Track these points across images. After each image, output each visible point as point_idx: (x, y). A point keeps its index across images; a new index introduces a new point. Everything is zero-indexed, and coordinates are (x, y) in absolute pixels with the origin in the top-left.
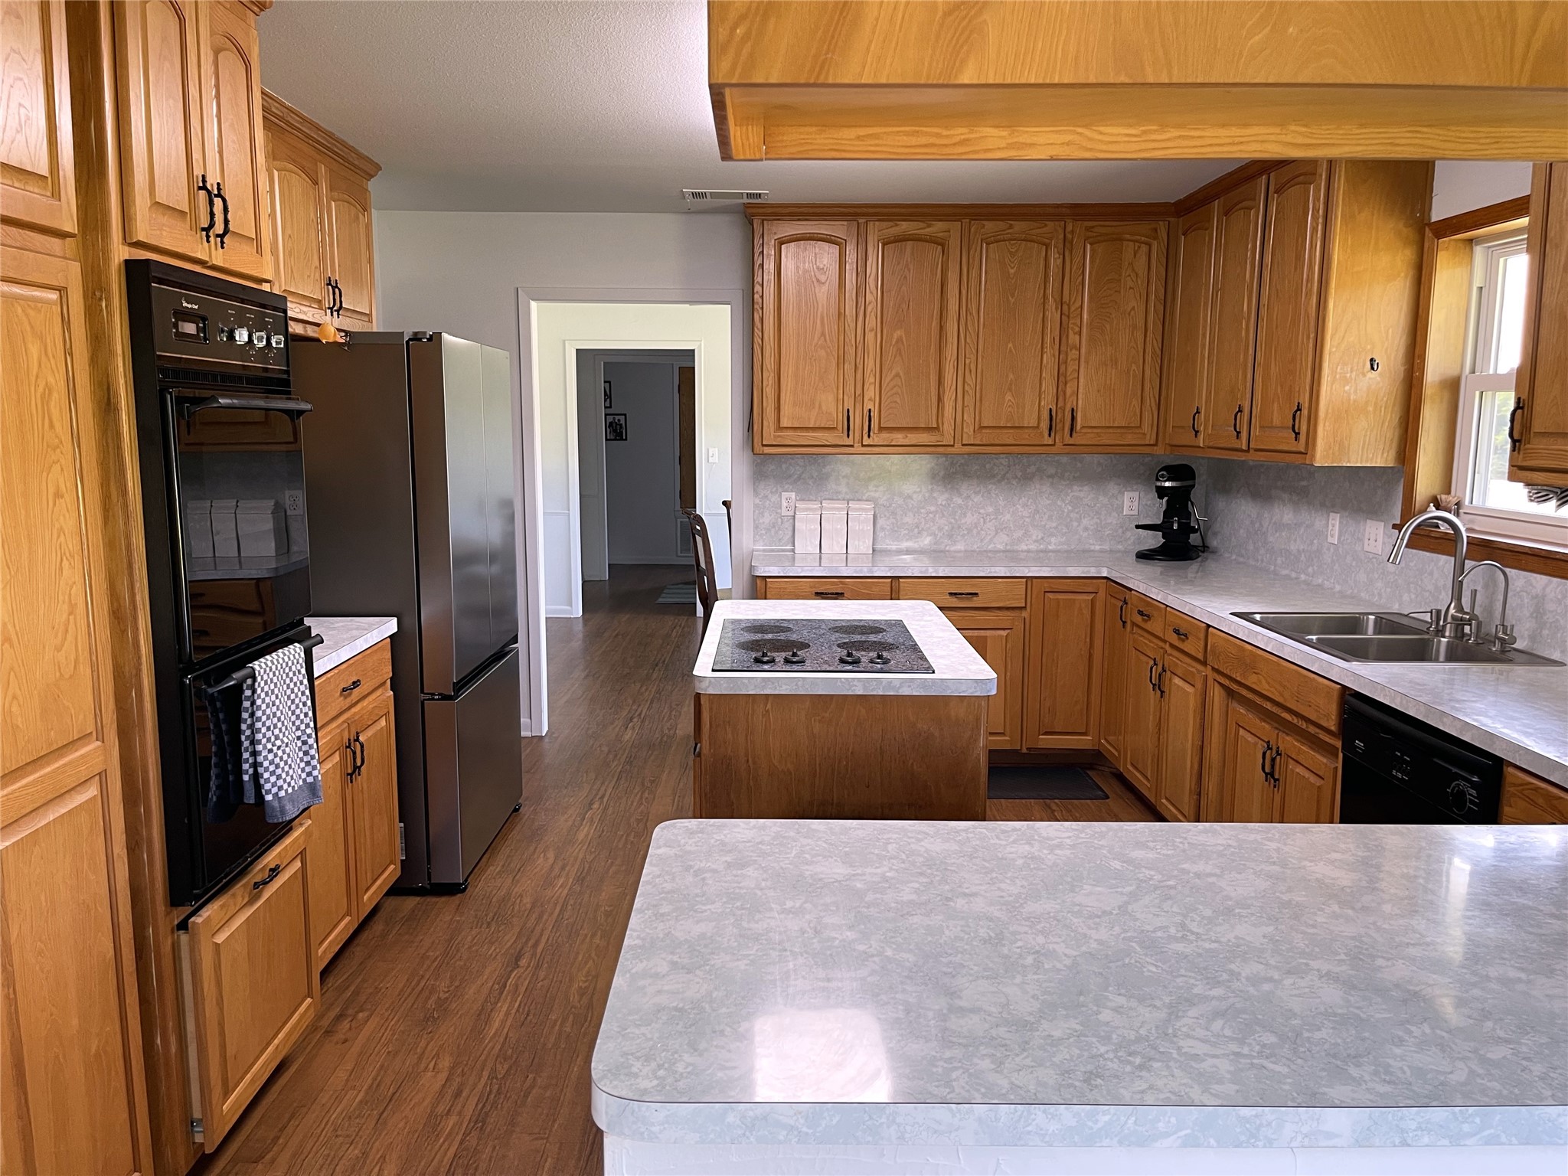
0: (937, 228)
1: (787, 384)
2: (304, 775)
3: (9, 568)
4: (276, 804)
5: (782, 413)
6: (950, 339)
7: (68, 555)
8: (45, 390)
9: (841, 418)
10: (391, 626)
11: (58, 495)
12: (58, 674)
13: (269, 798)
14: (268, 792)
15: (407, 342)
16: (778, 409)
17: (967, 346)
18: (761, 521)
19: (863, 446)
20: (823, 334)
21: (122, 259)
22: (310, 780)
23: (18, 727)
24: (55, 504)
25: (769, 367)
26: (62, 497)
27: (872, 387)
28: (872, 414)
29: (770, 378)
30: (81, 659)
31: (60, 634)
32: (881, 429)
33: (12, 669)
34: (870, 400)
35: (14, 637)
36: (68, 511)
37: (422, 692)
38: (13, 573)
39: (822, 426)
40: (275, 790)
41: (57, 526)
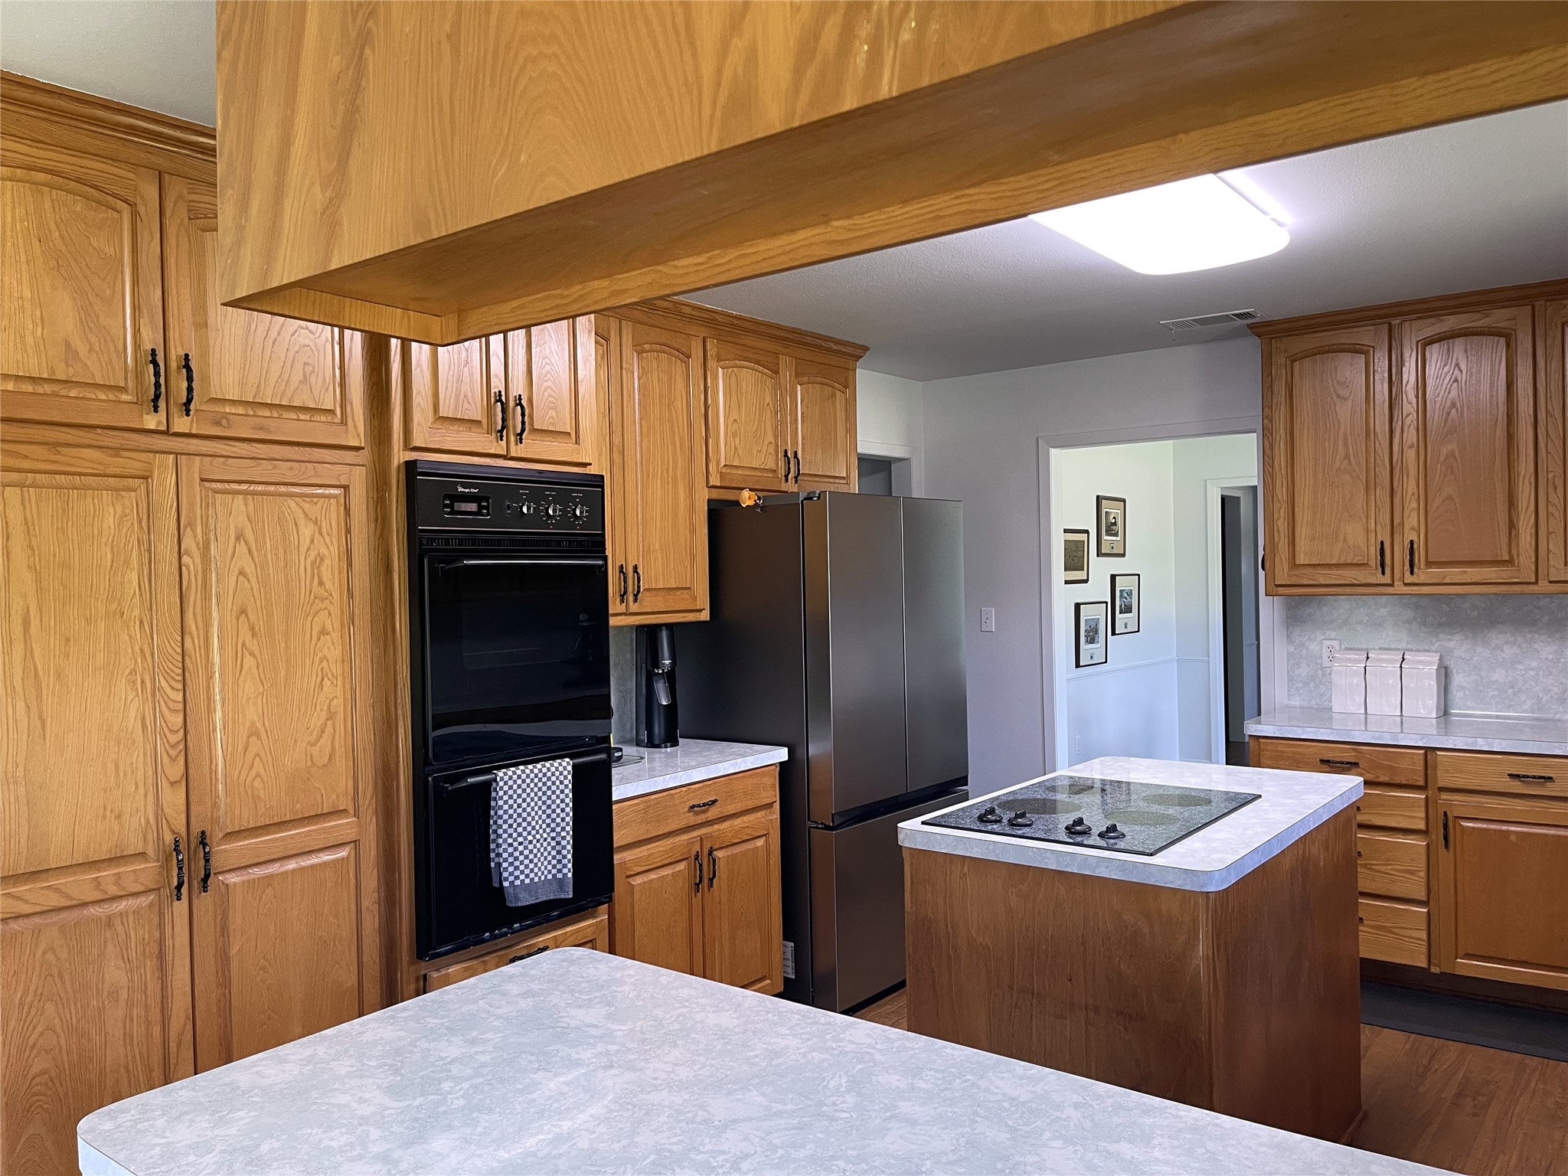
0: (1499, 317)
1: (1303, 517)
2: (554, 871)
3: (262, 683)
4: (511, 891)
5: (1297, 548)
6: (1522, 449)
7: (330, 676)
8: (316, 559)
9: (1374, 551)
10: (782, 754)
11: (323, 632)
12: (309, 763)
13: (506, 884)
14: (506, 879)
15: (802, 502)
16: (1293, 543)
17: (1549, 456)
18: (1297, 672)
19: (1406, 585)
20: (1347, 457)
21: (402, 461)
22: (559, 876)
23: (259, 797)
24: (319, 639)
25: (1280, 497)
26: (328, 634)
27: (1415, 514)
28: (1415, 546)
29: (1282, 511)
30: (338, 753)
31: (315, 733)
32: (1429, 564)
33: (258, 755)
34: (1412, 528)
35: (263, 732)
36: (333, 644)
37: (809, 820)
38: (266, 687)
39: (1349, 561)
40: (511, 879)
41: (320, 654)
